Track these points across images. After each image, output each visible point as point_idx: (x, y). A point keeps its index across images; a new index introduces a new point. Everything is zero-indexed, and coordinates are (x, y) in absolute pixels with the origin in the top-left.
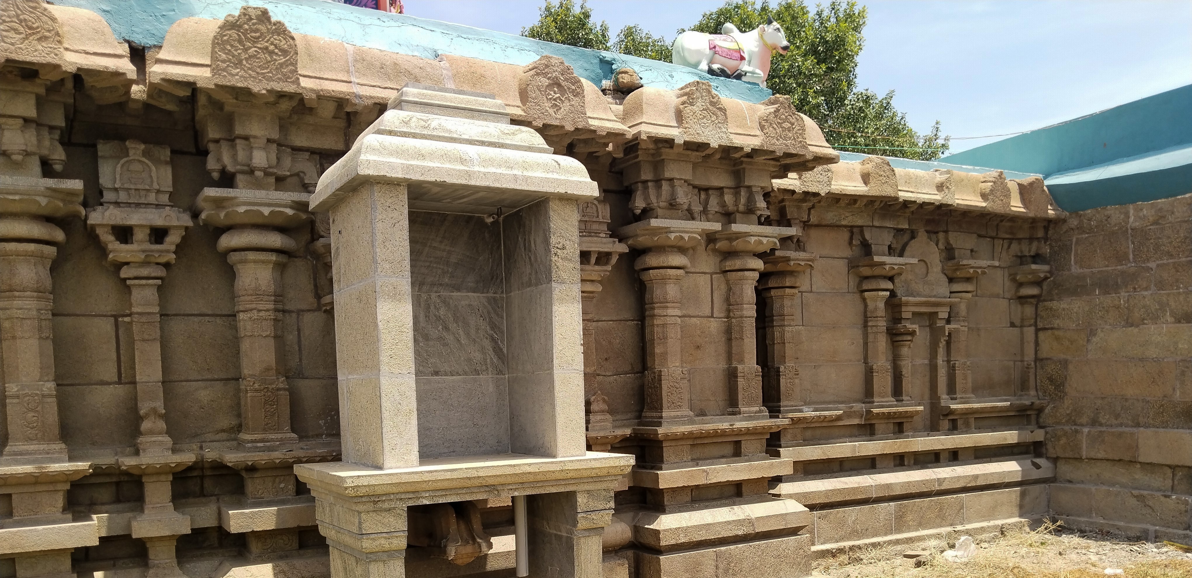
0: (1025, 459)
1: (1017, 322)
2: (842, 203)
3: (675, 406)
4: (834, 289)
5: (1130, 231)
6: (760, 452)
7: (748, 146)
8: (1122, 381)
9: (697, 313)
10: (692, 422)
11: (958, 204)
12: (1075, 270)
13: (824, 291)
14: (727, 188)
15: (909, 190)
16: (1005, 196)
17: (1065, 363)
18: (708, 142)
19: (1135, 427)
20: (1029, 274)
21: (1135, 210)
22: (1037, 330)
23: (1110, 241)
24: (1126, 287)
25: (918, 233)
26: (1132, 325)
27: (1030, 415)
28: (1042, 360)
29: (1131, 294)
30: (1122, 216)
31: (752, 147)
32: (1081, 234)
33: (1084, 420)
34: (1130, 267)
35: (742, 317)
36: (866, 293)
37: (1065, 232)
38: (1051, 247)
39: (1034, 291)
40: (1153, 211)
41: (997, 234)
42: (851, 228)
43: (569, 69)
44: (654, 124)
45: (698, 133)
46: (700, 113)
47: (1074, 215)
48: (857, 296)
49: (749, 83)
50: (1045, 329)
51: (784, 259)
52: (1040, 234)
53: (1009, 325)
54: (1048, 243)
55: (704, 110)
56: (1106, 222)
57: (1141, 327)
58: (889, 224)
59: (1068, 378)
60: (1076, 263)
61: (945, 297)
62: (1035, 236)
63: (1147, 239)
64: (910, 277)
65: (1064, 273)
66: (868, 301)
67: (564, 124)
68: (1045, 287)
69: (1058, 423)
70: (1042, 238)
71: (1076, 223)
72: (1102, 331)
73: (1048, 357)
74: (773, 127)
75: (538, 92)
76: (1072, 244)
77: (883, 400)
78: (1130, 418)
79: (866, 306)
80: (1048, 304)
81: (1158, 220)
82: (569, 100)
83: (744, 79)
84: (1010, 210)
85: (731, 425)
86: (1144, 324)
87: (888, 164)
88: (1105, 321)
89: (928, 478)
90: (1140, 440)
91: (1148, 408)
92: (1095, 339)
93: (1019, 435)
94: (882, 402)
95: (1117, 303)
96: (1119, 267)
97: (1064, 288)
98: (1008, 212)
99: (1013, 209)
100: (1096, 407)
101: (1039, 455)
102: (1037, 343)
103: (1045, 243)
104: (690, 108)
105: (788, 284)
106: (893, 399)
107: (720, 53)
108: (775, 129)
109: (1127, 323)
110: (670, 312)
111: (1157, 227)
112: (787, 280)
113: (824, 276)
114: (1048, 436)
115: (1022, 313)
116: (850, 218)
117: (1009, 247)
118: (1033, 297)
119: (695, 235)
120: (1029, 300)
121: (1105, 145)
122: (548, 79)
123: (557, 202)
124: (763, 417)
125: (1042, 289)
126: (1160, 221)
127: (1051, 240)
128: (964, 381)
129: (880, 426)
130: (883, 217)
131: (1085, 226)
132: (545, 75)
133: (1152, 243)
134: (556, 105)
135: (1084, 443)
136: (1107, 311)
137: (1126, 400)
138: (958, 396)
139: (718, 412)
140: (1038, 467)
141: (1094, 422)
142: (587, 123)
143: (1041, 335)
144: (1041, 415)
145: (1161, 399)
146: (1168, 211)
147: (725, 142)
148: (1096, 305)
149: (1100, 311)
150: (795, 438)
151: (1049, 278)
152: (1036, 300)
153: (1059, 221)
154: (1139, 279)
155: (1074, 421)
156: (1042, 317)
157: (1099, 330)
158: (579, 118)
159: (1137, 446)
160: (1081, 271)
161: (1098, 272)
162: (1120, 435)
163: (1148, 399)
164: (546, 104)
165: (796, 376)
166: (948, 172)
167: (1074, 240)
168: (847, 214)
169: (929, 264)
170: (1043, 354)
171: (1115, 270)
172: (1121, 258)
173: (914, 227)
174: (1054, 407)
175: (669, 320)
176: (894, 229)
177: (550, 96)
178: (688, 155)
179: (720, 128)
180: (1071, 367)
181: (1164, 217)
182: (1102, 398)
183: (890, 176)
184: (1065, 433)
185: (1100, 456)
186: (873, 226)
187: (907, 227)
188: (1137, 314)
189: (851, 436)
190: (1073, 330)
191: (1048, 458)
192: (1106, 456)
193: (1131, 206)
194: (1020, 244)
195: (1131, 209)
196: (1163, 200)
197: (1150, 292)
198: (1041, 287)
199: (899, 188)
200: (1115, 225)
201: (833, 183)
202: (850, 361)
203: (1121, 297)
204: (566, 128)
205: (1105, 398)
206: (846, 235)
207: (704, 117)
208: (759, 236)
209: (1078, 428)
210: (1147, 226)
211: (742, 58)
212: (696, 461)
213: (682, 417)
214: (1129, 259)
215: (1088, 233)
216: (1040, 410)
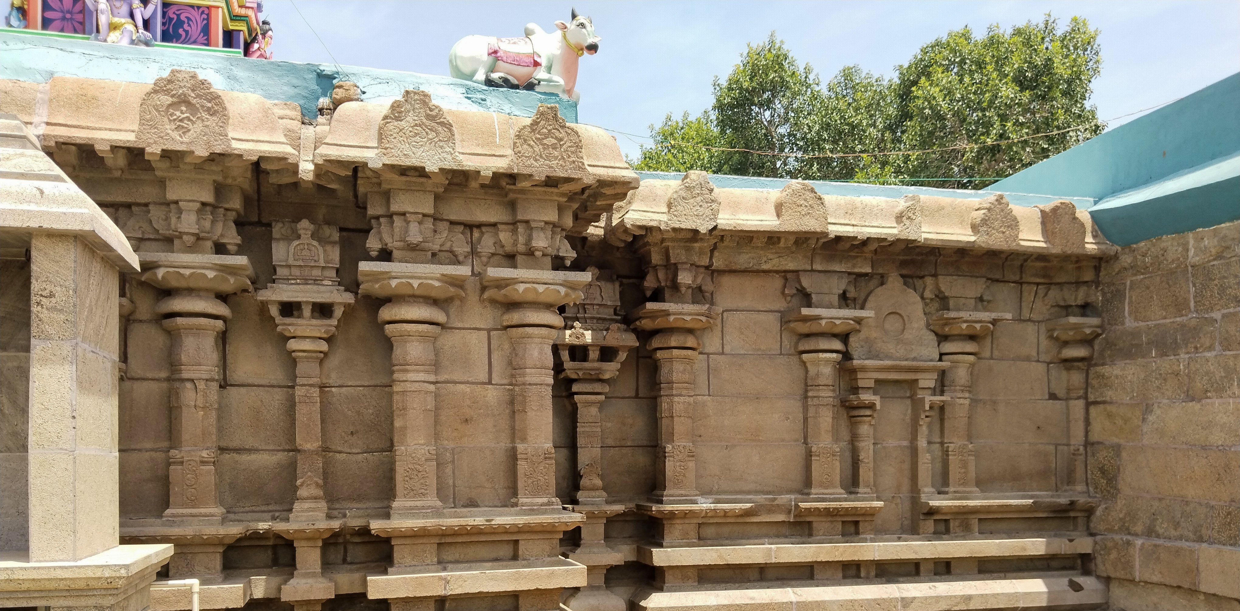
0: (1062, 576)
1: (1061, 393)
2: (757, 242)
3: (413, 493)
4: (759, 349)
5: (1190, 268)
6: (549, 556)
7: (487, 169)
8: (1181, 477)
9: (465, 378)
10: (438, 514)
11: (925, 239)
12: (1130, 323)
13: (742, 352)
14: (503, 223)
15: (849, 222)
16: (1008, 227)
17: (1117, 449)
18: (422, 165)
19: (1197, 542)
20: (1071, 329)
21: (1196, 239)
22: (1088, 404)
23: (1168, 284)
24: (1187, 346)
25: (888, 278)
26: (1192, 400)
27: (1077, 517)
28: (1093, 444)
29: (1193, 355)
30: (1180, 249)
31: (494, 170)
32: (1135, 275)
33: (1139, 528)
34: (1190, 318)
35: (524, 384)
36: (805, 356)
37: (1117, 274)
38: (1104, 294)
39: (1080, 352)
40: (1216, 240)
41: (1021, 278)
42: (785, 274)
43: (203, 84)
44: (341, 145)
45: (405, 155)
46: (411, 129)
47: (1127, 250)
48: (795, 359)
49: (545, 94)
50: (1096, 403)
51: (663, 313)
52: (1088, 276)
53: (1047, 397)
54: (1100, 288)
55: (416, 125)
56: (1162, 258)
57: (1204, 401)
58: (837, 268)
59: (1121, 469)
60: (1130, 314)
61: (931, 360)
62: (1081, 280)
63: (1211, 279)
64: (874, 334)
65: (1117, 327)
66: (808, 365)
67: (193, 148)
68: (1096, 347)
69: (1111, 530)
70: (1093, 282)
71: (1129, 261)
72: (1159, 407)
73: (1101, 440)
74: (529, 145)
75: (155, 112)
76: (1125, 289)
77: (826, 491)
78: (1191, 528)
79: (807, 371)
80: (1099, 369)
81: (1222, 252)
82: (203, 121)
83: (537, 89)
84: (1018, 245)
85: (487, 521)
86: (1207, 398)
87: (812, 191)
88: (1163, 394)
89: (885, 596)
90: (1201, 561)
91: (1212, 516)
92: (1151, 418)
93: (1048, 544)
94: (823, 494)
95: (1175, 368)
96: (1178, 319)
97: (1118, 347)
98: (1018, 248)
99: (1023, 243)
100: (1153, 511)
101: (1086, 572)
102: (1087, 422)
103: (1097, 288)
104: (396, 123)
105: (673, 344)
106: (843, 491)
107: (505, 59)
108: (532, 147)
109: (1187, 395)
110: (411, 376)
111: (1222, 261)
112: (672, 339)
113: (742, 333)
114: (1098, 547)
115: (1068, 381)
116: (776, 261)
117: (1046, 295)
118: (1082, 359)
119: (430, 282)
120: (1076, 364)
121: (1164, 154)
122: (172, 96)
123: (44, 239)
124: (553, 511)
125: (1094, 350)
126: (1225, 254)
127: (1103, 284)
128: (963, 470)
129: (820, 525)
130: (831, 258)
131: (1139, 263)
132: (167, 92)
133: (1216, 285)
134: (183, 127)
135: (1137, 560)
136: (1165, 380)
137: (1187, 503)
138: (951, 489)
139: (497, 502)
140: (1076, 587)
141: (1150, 532)
142: (229, 146)
143: (1093, 410)
144: (1092, 517)
145: (1227, 504)
146: (1234, 239)
147: (449, 164)
148: (1153, 371)
149: (1157, 379)
150: (685, 535)
151: (1101, 335)
152: (1086, 363)
153: (1111, 259)
154: (1201, 335)
155: (1128, 529)
156: (1093, 387)
157: (1156, 405)
158: (216, 141)
159: (1197, 568)
160: (1136, 324)
161: (1155, 326)
162: (1178, 552)
163: (1213, 503)
164: (168, 127)
165: (691, 459)
166: (913, 198)
167: (1128, 283)
168: (771, 256)
169: (906, 318)
170: (1095, 436)
171: (1173, 322)
172: (1180, 306)
173: (881, 271)
174: (1106, 508)
175: (409, 386)
176: (850, 274)
177: (175, 117)
178: (422, 183)
179: (441, 147)
180: (1124, 454)
181: (1227, 248)
182: (1160, 500)
183: (815, 206)
184: (1116, 546)
185: (1155, 579)
186: (812, 270)
187: (868, 270)
188: (1199, 384)
189: (778, 536)
190: (1127, 404)
191: (1098, 577)
192: (1162, 580)
193: (1191, 235)
194: (1062, 290)
195: (1190, 237)
196: (1228, 224)
197: (1214, 353)
198: (1092, 347)
199: (829, 221)
200: (1173, 261)
201: (720, 216)
202: (783, 440)
203: (1181, 361)
204: (196, 153)
205: (1163, 499)
206: (778, 282)
207: (416, 134)
208: (534, 283)
209: (1129, 537)
210: (1209, 261)
211: (536, 64)
212: (442, 564)
213: (423, 508)
214: (1190, 308)
215: (1143, 274)
216: (1089, 511)
